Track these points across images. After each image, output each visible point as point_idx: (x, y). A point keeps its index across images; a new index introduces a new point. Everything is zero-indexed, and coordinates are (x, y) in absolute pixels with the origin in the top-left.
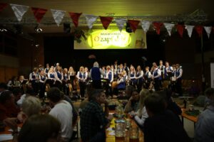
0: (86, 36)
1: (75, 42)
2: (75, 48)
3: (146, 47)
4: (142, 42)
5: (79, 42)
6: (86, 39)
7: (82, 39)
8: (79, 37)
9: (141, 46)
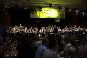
0: (37, 11)
1: (31, 14)
2: (31, 17)
3: (65, 18)
4: (63, 15)
5: (33, 14)
6: (36, 12)
7: (34, 12)
8: (33, 11)
9: (63, 17)
